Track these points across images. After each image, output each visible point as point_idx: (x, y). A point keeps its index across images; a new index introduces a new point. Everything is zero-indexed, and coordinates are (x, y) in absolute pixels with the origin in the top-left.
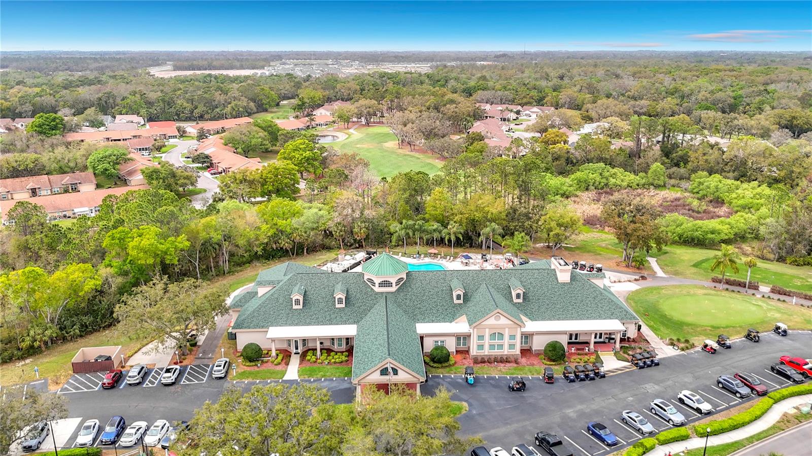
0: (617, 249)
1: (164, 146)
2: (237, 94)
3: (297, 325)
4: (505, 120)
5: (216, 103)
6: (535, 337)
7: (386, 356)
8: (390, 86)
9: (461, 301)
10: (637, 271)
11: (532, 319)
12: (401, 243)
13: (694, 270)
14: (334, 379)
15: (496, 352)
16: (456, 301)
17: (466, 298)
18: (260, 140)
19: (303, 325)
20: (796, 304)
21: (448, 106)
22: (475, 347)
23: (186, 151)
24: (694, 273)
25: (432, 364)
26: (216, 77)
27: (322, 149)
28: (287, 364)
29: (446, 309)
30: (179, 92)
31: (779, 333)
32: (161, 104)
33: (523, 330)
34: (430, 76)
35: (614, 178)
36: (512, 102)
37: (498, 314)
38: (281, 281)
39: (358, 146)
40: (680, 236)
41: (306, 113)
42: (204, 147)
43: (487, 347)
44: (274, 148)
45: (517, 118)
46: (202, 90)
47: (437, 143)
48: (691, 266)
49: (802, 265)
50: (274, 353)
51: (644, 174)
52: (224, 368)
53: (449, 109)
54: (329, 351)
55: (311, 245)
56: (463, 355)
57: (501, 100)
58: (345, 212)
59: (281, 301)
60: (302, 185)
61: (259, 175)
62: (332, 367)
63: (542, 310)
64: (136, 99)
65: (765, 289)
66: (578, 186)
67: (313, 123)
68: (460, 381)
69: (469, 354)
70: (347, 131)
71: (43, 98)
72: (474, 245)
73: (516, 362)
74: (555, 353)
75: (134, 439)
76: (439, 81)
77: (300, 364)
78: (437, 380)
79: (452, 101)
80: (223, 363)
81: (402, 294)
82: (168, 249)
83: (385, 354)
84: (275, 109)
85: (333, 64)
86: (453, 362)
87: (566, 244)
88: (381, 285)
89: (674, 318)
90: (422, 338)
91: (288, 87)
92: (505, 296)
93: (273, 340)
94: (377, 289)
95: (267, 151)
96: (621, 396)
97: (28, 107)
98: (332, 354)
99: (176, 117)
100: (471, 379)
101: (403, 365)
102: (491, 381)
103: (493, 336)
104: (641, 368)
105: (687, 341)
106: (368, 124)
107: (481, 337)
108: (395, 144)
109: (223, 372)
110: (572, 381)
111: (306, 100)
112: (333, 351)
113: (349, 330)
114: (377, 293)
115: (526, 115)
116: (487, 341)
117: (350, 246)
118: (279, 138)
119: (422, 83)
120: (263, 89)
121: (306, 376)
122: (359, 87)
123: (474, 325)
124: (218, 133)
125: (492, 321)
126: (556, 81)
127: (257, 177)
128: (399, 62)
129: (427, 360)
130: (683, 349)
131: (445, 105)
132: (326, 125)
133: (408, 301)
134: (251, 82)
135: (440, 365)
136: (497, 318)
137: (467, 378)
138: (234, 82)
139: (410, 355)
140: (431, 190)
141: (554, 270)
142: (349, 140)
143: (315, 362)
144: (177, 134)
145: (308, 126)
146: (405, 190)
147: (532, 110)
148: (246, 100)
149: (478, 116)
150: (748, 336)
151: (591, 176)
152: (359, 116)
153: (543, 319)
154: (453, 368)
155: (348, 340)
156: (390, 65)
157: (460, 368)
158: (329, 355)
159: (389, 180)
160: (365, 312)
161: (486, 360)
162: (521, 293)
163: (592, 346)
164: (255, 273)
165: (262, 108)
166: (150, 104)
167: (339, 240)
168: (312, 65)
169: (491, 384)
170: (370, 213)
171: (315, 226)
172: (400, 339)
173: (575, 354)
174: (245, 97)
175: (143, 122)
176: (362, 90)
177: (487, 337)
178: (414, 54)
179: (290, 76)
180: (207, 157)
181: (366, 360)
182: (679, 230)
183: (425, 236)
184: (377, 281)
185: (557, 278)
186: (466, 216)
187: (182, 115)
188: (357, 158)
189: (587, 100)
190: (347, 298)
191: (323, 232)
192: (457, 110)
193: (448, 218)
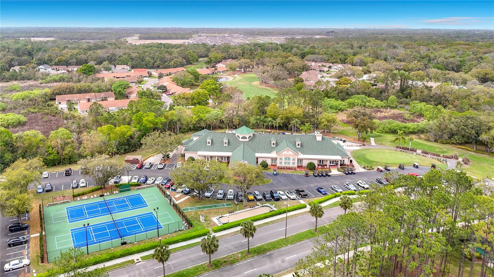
1: (143, 81)
2: (176, 55)
3: (208, 151)
4: (321, 71)
5: (166, 59)
6: (303, 160)
8: (259, 51)
9: (275, 146)
11: (304, 154)
12: (254, 127)
13: (390, 143)
15: (287, 165)
16: (272, 146)
17: (277, 144)
18: (190, 79)
19: (211, 151)
20: (430, 157)
21: (288, 63)
22: (279, 163)
23: (153, 84)
24: (390, 145)
25: (261, 168)
26: (164, 45)
27: (220, 84)
29: (268, 149)
30: (147, 54)
31: (415, 167)
32: (138, 59)
33: (299, 157)
34: (282, 45)
35: (369, 103)
36: (327, 61)
38: (203, 135)
39: (239, 83)
40: (390, 129)
41: (212, 65)
42: (162, 82)
43: (283, 163)
44: (196, 83)
45: (329, 70)
46: (159, 52)
47: (279, 82)
49: (445, 144)
51: (386, 101)
53: (289, 65)
55: (214, 126)
56: (274, 166)
57: (321, 59)
58: (229, 112)
59: (202, 142)
60: (210, 101)
61: (191, 96)
63: (308, 151)
64: (126, 57)
65: (419, 151)
66: (349, 106)
67: (216, 71)
69: (276, 166)
70: (233, 76)
71: (81, 56)
72: (288, 129)
73: (295, 169)
74: (311, 167)
75: (152, 181)
76: (287, 48)
79: (291, 61)
81: (250, 142)
82: (158, 121)
84: (196, 63)
85: (228, 37)
86: (269, 168)
87: (334, 131)
88: (242, 138)
89: (370, 159)
90: (257, 158)
91: (203, 51)
92: (292, 144)
93: (199, 156)
94: (240, 140)
95: (193, 85)
97: (74, 60)
99: (145, 67)
100: (275, 173)
102: (283, 175)
103: (286, 159)
104: (347, 174)
105: (371, 167)
106: (245, 72)
107: (281, 159)
108: (258, 83)
110: (316, 176)
111: (213, 59)
112: (222, 162)
113: (229, 154)
115: (335, 69)
116: (283, 161)
117: (232, 128)
118: (200, 78)
119: (278, 49)
120: (190, 53)
122: (241, 51)
123: (278, 154)
124: (168, 75)
125: (285, 153)
126: (356, 49)
127: (190, 96)
128: (267, 35)
130: (368, 170)
131: (287, 63)
132: (223, 72)
133: (253, 145)
134: (183, 48)
135: (264, 168)
136: (288, 151)
138: (174, 48)
140: (270, 104)
141: (316, 136)
142: (234, 80)
144: (148, 75)
145: (213, 73)
146: (258, 103)
147: (338, 66)
149: (306, 68)
150: (400, 167)
151: (356, 101)
152: (241, 67)
154: (269, 170)
155: (228, 158)
156: (261, 38)
157: (272, 170)
159: (251, 99)
160: (235, 148)
161: (283, 168)
162: (300, 144)
163: (328, 166)
164: (190, 136)
165: (189, 63)
166: (132, 59)
167: (226, 125)
168: (216, 37)
170: (241, 113)
171: (216, 118)
173: (320, 168)
174: (181, 57)
175: (129, 69)
176: (244, 53)
177: (283, 159)
178: (277, 30)
179: (204, 45)
180: (165, 87)
182: (389, 126)
183: (265, 124)
184: (241, 136)
185: (316, 139)
186: (285, 115)
187: (149, 65)
188: (237, 89)
189: (369, 61)
190: (228, 142)
191: (219, 121)
192: (293, 65)
193: (276, 116)
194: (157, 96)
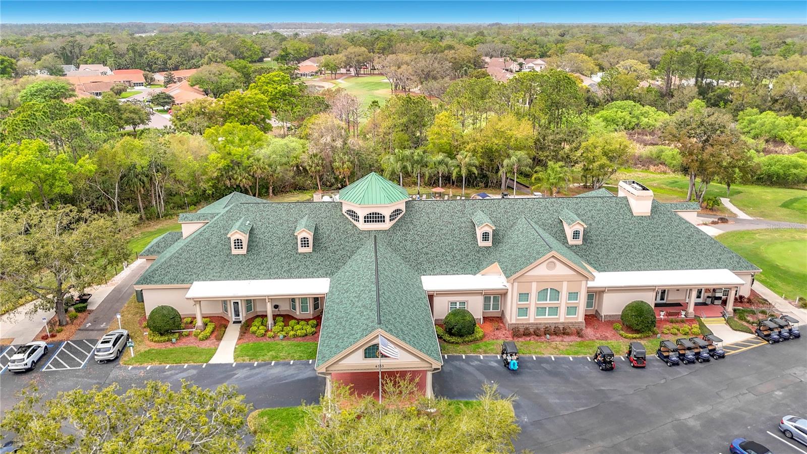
0: (674, 189)
2: (216, 45)
3: (236, 278)
4: (507, 70)
5: (193, 53)
6: (606, 297)
7: (375, 324)
9: (489, 243)
10: (711, 213)
11: (602, 268)
13: (785, 211)
14: (292, 362)
15: (547, 319)
16: (481, 243)
17: (497, 238)
18: (232, 80)
19: (246, 279)
21: (446, 52)
22: (515, 310)
24: (787, 215)
25: (447, 337)
28: (219, 339)
29: (467, 255)
32: (131, 54)
33: (591, 284)
34: (424, 33)
35: (645, 118)
36: (514, 54)
37: (552, 259)
38: (217, 214)
43: (532, 311)
45: (520, 70)
46: (179, 42)
48: (780, 206)
50: (199, 322)
52: (114, 345)
53: (447, 55)
54: (287, 318)
55: (279, 183)
56: (496, 325)
57: (502, 52)
58: (323, 141)
59: (214, 243)
60: (274, 121)
62: (289, 342)
63: (613, 255)
64: (104, 48)
67: (298, 73)
68: (495, 364)
69: (502, 322)
70: (334, 81)
72: (490, 184)
73: (579, 334)
74: (639, 320)
77: (239, 339)
78: (457, 363)
80: (114, 338)
81: (399, 233)
82: (56, 170)
83: (373, 322)
86: (481, 334)
87: (606, 184)
88: (368, 219)
89: (792, 270)
90: (431, 297)
92: (554, 235)
93: (197, 302)
94: (361, 225)
96: (763, 389)
98: (292, 322)
100: (513, 360)
101: (404, 339)
102: (544, 365)
103: (542, 294)
104: (776, 342)
107: (524, 296)
108: (388, 91)
109: (111, 352)
110: (675, 364)
111: (289, 51)
112: (293, 318)
113: (318, 286)
114: (362, 232)
115: (530, 68)
116: (533, 302)
117: (330, 186)
120: (246, 42)
121: (246, 358)
125: (541, 270)
129: (441, 331)
131: (443, 51)
132: (312, 75)
133: (409, 243)
135: (459, 340)
136: (551, 266)
137: (506, 360)
139: (415, 324)
141: (626, 198)
143: (264, 335)
144: (144, 82)
146: (402, 115)
147: (535, 62)
148: (225, 51)
151: (620, 114)
152: (348, 67)
153: (616, 269)
154: (481, 344)
155: (317, 301)
157: (493, 345)
158: (286, 325)
159: (382, 104)
160: (343, 260)
161: (532, 330)
162: (581, 229)
163: (691, 309)
166: (119, 55)
167: (315, 178)
169: (546, 370)
171: (284, 160)
172: (397, 298)
173: (666, 321)
174: (225, 48)
175: (109, 72)
177: (533, 296)
179: (277, 35)
180: (169, 98)
181: (341, 331)
183: (427, 172)
184: (362, 213)
185: (630, 210)
186: (482, 143)
187: (154, 66)
189: (595, 50)
190: (315, 239)
191: (295, 168)
192: (456, 56)
193: (457, 148)
194: (131, 112)
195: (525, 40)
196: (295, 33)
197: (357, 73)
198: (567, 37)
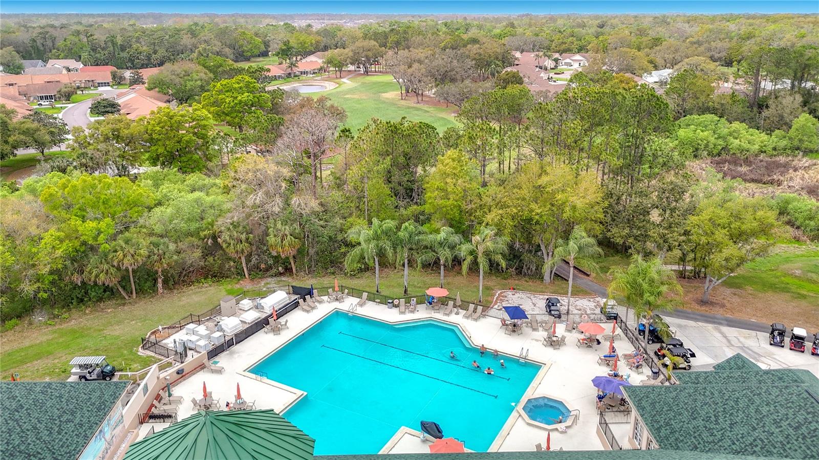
21: (469, 46)
32: (110, 47)
35: (736, 138)
36: (548, 49)
39: (347, 96)
41: (293, 60)
45: (556, 67)
51: (782, 133)
53: (471, 50)
55: (178, 270)
57: (534, 46)
67: (295, 70)
70: (337, 81)
72: (525, 270)
76: (458, 29)
84: (260, 59)
106: (367, 73)
108: (397, 95)
111: (292, 44)
115: (567, 64)
117: (267, 270)
120: (244, 34)
126: (596, 29)
131: (465, 46)
132: (314, 73)
140: (437, 155)
142: (338, 90)
144: (109, 81)
145: (290, 74)
147: (573, 58)
148: (220, 44)
152: (359, 65)
165: (243, 57)
170: (303, 203)
174: (220, 41)
186: (512, 211)
188: (328, 104)
189: (644, 44)
191: (210, 241)
192: (481, 51)
193: (470, 215)
195: (560, 32)
196: (307, 24)
197: (366, 71)
198: (606, 29)
